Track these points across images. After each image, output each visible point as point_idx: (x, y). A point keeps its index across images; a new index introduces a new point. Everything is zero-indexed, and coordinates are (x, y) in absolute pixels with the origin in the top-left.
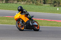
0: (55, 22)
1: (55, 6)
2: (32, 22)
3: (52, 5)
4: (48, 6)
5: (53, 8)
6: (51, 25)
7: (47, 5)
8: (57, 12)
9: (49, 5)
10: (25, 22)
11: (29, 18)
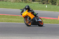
4: (37, 4)
5: (41, 6)
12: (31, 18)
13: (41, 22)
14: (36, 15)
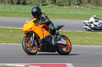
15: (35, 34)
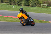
0: (11, 18)
1: (11, 4)
2: (30, 19)
3: (8, 3)
5: (9, 6)
6: (8, 21)
7: (4, 3)
8: (13, 9)
9: (6, 3)
10: (26, 19)
11: (27, 16)
12: (25, 19)
13: (33, 22)
14: (29, 16)
15: (23, 17)
